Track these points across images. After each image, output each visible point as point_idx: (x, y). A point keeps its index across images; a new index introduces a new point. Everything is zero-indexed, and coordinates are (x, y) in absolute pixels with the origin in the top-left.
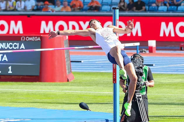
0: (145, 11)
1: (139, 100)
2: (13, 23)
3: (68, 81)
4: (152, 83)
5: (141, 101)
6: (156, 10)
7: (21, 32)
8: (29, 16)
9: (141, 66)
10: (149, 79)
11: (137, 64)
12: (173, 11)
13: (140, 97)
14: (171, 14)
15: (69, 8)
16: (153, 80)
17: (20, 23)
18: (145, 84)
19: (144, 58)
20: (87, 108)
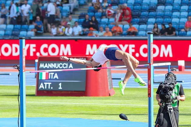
0: (176, 35)
1: (170, 112)
2: (62, 46)
3: (110, 95)
4: (183, 98)
5: (172, 112)
6: (185, 35)
7: (70, 54)
8: (76, 40)
13: (171, 109)
15: (111, 33)
16: (184, 95)
17: (68, 46)
18: (176, 98)
20: (126, 118)
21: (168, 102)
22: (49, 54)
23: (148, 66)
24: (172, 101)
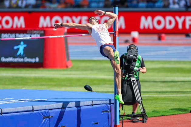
1: (134, 83)
2: (16, 18)
3: (67, 67)
6: (136, 6)
7: (23, 26)
9: (136, 55)
10: (142, 66)
11: (133, 53)
12: (151, 7)
13: (134, 80)
14: (149, 9)
16: (145, 67)
17: (22, 19)
19: (138, 48)
20: (91, 89)
21: (132, 73)
22: (2, 27)
23: (113, 34)
24: (135, 73)
